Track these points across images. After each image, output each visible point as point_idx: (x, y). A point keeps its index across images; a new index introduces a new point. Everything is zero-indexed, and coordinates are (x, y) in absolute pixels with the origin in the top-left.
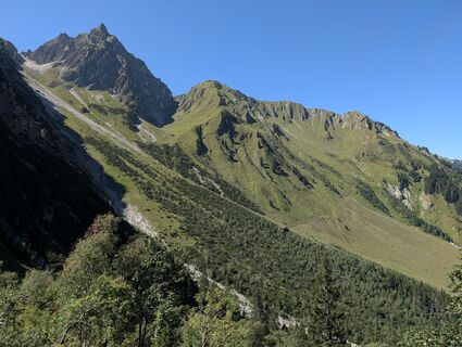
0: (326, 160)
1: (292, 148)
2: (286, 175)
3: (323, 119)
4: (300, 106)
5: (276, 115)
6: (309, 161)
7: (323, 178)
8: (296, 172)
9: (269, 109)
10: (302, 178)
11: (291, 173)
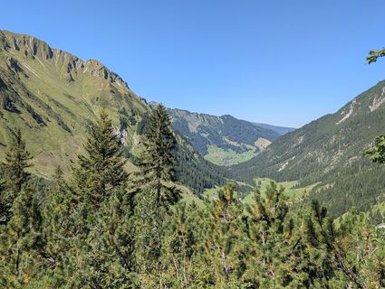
0: (63, 101)
1: (30, 86)
2: (18, 112)
3: (67, 61)
4: (45, 44)
5: (18, 49)
6: (46, 101)
7: (57, 117)
8: (30, 110)
9: (10, 40)
10: (35, 116)
11: (24, 111)
